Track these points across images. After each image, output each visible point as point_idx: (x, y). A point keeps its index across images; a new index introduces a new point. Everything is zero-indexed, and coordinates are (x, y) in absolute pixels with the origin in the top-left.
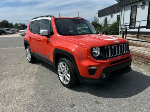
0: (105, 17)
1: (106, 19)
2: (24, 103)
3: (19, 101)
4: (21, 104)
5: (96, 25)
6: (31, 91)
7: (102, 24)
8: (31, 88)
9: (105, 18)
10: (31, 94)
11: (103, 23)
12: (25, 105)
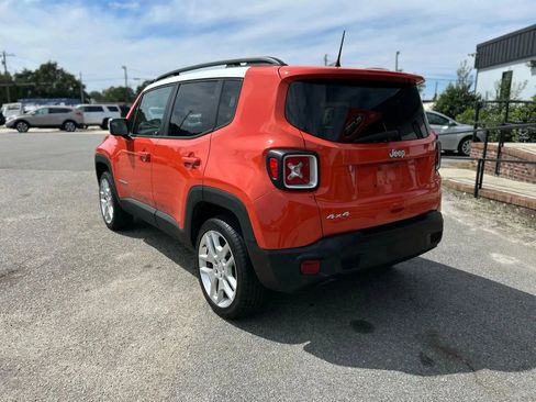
0: (506, 69)
1: (507, 77)
2: (161, 371)
3: (147, 358)
4: (152, 370)
5: (462, 100)
6: (187, 330)
7: (490, 99)
8: (190, 320)
9: (504, 74)
10: (186, 340)
11: (495, 95)
12: (161, 375)
